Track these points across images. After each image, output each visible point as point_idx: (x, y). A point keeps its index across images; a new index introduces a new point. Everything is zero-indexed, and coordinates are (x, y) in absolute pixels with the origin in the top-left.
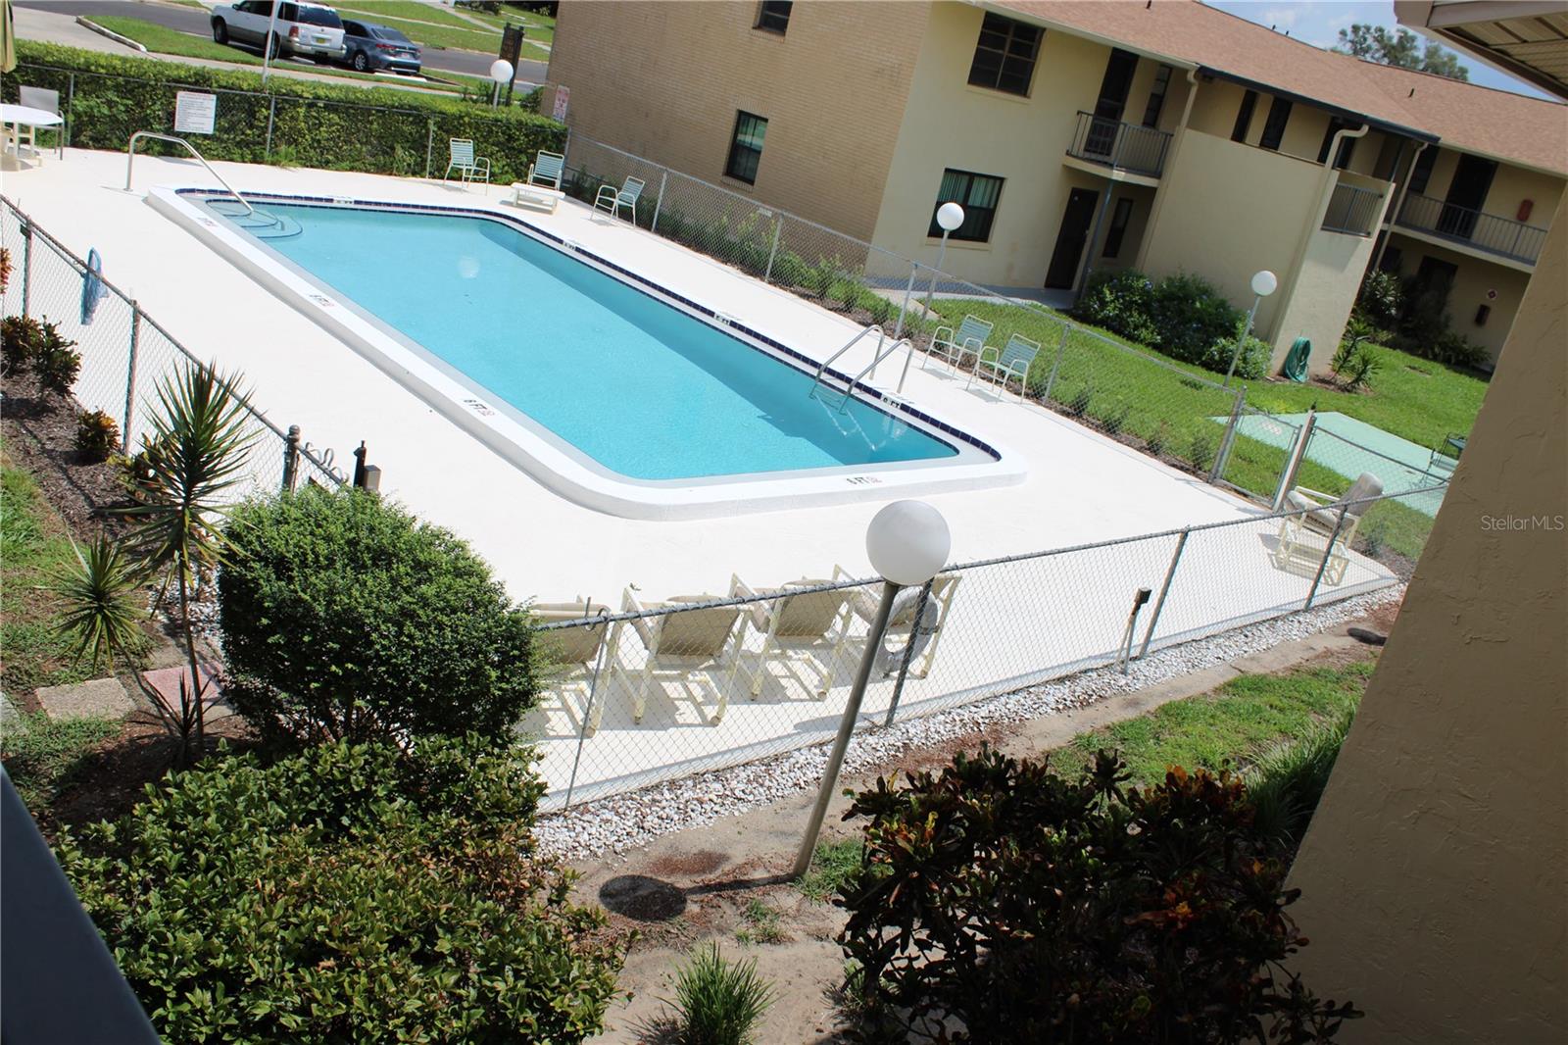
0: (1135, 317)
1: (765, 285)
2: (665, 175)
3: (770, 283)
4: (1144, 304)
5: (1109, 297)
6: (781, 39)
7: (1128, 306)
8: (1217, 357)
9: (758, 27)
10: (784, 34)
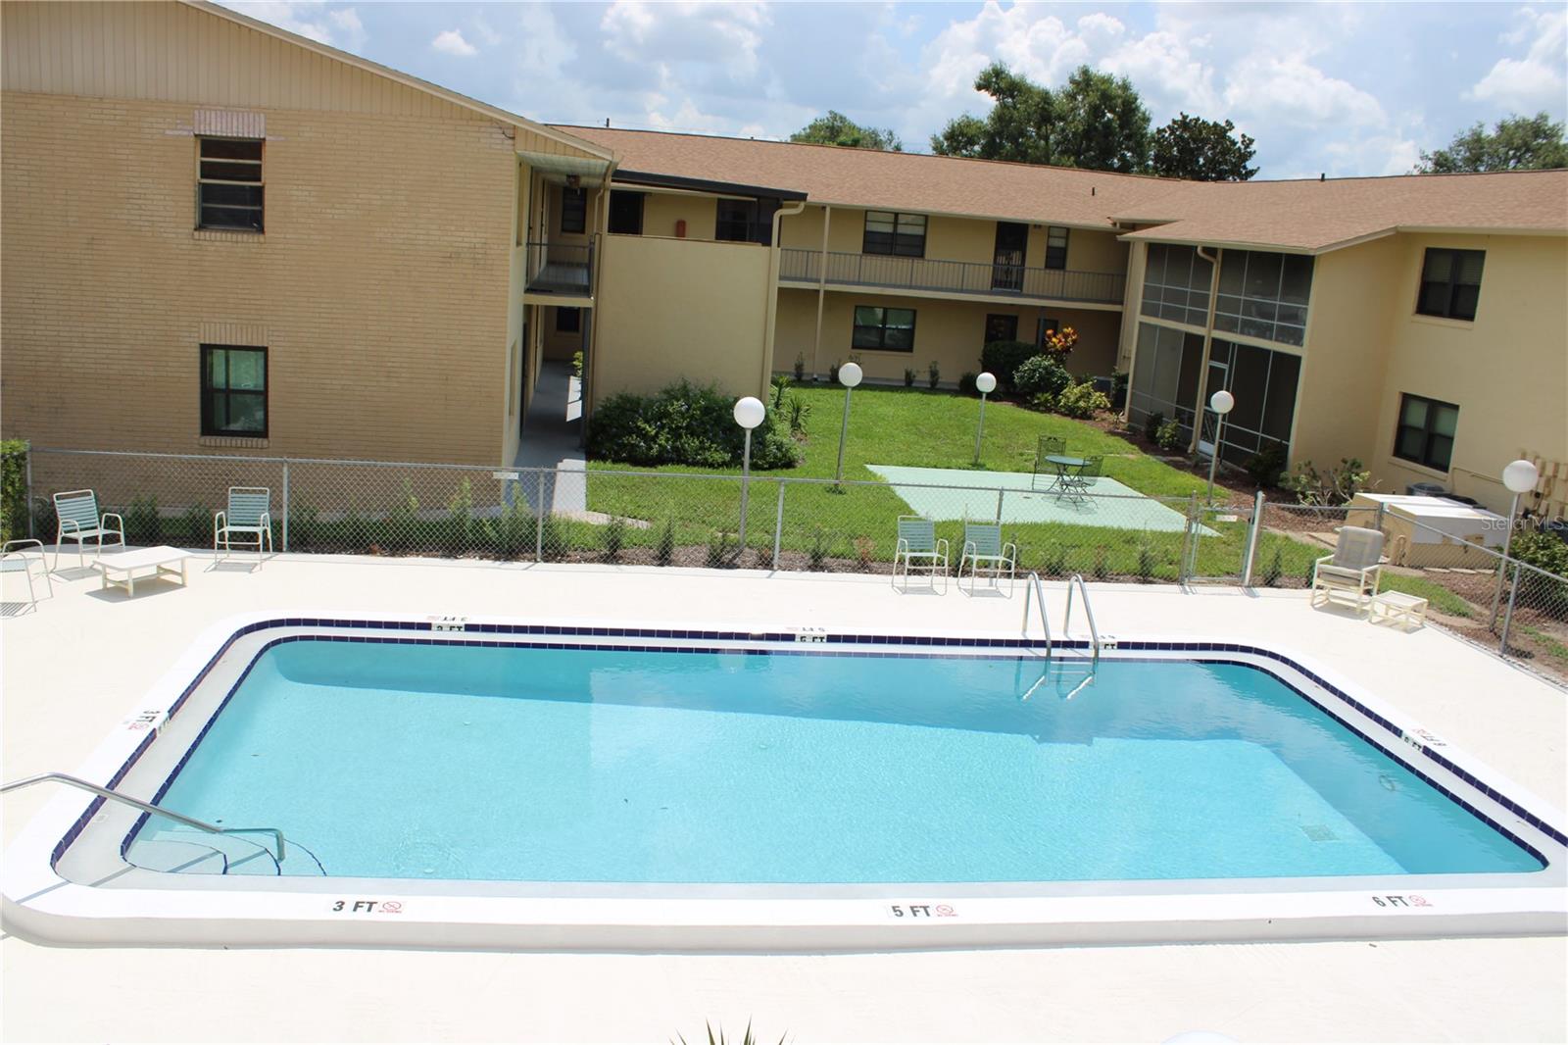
0: (691, 444)
1: (542, 565)
2: (285, 469)
3: (546, 560)
4: (687, 427)
5: (651, 430)
6: (262, 238)
7: (676, 433)
8: (779, 455)
9: (200, 227)
10: (261, 230)
